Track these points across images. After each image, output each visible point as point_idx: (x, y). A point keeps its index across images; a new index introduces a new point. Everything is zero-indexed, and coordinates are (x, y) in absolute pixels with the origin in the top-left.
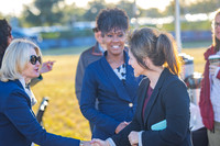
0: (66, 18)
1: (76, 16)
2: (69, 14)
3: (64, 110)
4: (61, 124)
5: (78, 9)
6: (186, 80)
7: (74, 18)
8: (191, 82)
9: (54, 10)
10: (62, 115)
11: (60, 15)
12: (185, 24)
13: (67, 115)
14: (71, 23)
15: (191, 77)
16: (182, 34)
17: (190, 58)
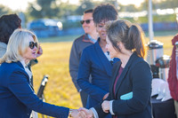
0: (62, 13)
1: (70, 11)
2: (64, 10)
3: (60, 85)
4: (58, 96)
5: (71, 6)
6: (157, 61)
7: (68, 13)
8: (161, 62)
9: (53, 6)
10: (59, 89)
11: (57, 10)
12: (156, 17)
13: (63, 89)
14: (66, 16)
15: (161, 58)
16: (154, 25)
17: (160, 44)
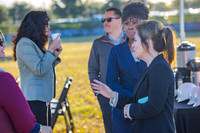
0: (88, 11)
1: (96, 9)
2: (90, 7)
3: (85, 88)
4: (82, 100)
5: (97, 4)
6: (188, 64)
7: (94, 11)
8: (193, 65)
9: (78, 4)
10: (83, 92)
11: (82, 8)
12: (188, 16)
13: (87, 93)
14: (91, 15)
15: (193, 61)
16: (186, 24)
17: (192, 45)
